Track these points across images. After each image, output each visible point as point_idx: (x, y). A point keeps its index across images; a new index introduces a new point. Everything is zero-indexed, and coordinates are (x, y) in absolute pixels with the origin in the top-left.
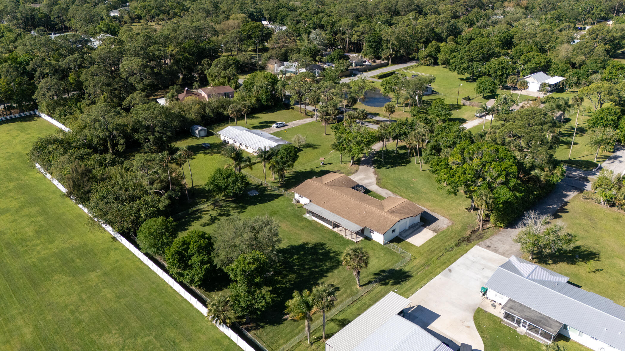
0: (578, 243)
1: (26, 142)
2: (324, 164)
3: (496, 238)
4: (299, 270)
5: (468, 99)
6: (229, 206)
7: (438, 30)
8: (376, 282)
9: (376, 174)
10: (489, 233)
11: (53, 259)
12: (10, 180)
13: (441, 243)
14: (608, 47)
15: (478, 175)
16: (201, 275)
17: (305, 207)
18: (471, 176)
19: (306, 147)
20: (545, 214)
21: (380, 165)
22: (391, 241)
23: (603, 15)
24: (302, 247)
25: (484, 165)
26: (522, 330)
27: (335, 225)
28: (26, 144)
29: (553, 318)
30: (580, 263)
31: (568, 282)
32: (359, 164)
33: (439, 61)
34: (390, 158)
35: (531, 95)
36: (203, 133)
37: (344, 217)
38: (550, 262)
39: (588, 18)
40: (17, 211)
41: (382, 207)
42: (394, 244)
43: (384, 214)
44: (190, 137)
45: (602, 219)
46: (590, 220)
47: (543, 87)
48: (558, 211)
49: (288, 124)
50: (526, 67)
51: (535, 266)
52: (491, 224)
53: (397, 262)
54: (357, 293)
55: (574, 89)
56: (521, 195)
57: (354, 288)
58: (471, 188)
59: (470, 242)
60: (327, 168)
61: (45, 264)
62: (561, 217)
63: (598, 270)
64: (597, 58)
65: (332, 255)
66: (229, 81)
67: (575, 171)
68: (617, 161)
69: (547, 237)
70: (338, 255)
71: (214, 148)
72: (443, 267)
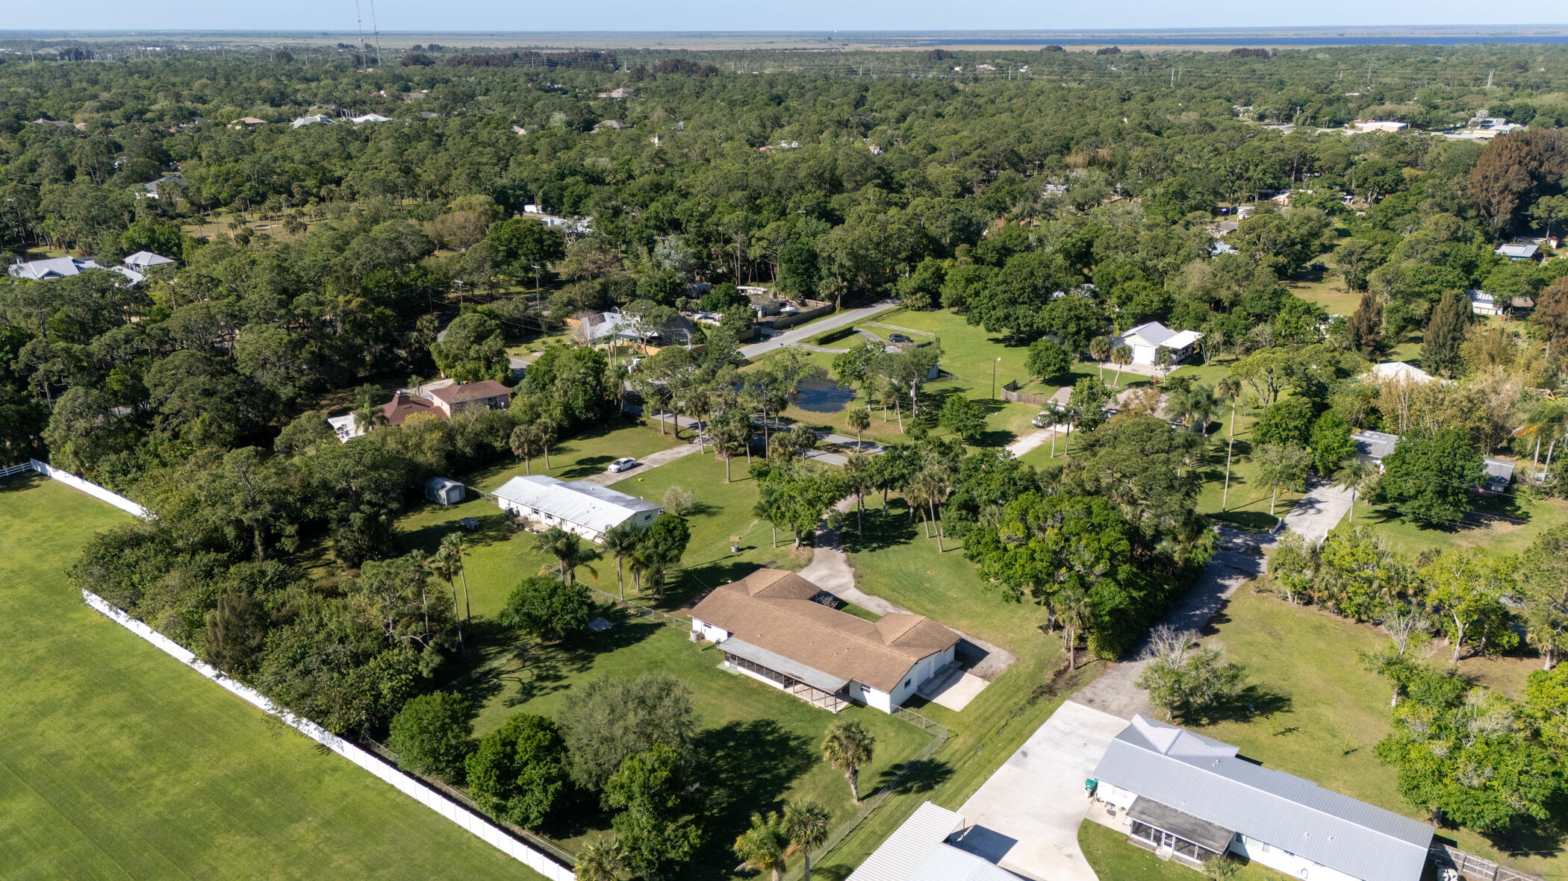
0: (1252, 681)
1: (35, 541)
2: (739, 550)
3: (1103, 683)
4: (732, 779)
5: (1014, 387)
6: (553, 658)
7: (933, 230)
8: (889, 788)
9: (850, 566)
10: (1089, 673)
11: (201, 803)
12: (33, 635)
13: (1000, 701)
14: (1282, 259)
15: (1058, 561)
16: (546, 806)
17: (721, 647)
18: (1045, 564)
19: (693, 514)
20: (1188, 628)
21: (855, 543)
22: (906, 705)
23: (1270, 181)
24: (729, 731)
25: (1067, 540)
26: (1166, 852)
27: (789, 681)
28: (37, 546)
29: (1217, 824)
30: (1257, 719)
31: (1238, 756)
32: (813, 545)
33: (943, 300)
34: (874, 527)
35: (1141, 373)
36: (456, 496)
37: (806, 663)
38: (1204, 721)
39: (1241, 188)
40: (77, 705)
41: (877, 636)
42: (910, 711)
43: (885, 650)
44: (425, 505)
45: (1290, 631)
46: (1270, 633)
47: (1163, 355)
48: (1212, 620)
49: (640, 461)
50: (1123, 311)
51: (1178, 730)
52: (1090, 655)
53: (921, 745)
54: (855, 814)
55: (1223, 356)
56: (1142, 594)
57: (847, 805)
58: (1047, 588)
59: (1055, 695)
60: (747, 557)
61: (187, 814)
62: (1217, 631)
63: (1290, 730)
64: (1261, 288)
65: (792, 743)
66: (488, 368)
67: (1236, 536)
68: (1312, 511)
69: (1194, 673)
70: (805, 743)
71: (489, 529)
72: (1010, 747)
